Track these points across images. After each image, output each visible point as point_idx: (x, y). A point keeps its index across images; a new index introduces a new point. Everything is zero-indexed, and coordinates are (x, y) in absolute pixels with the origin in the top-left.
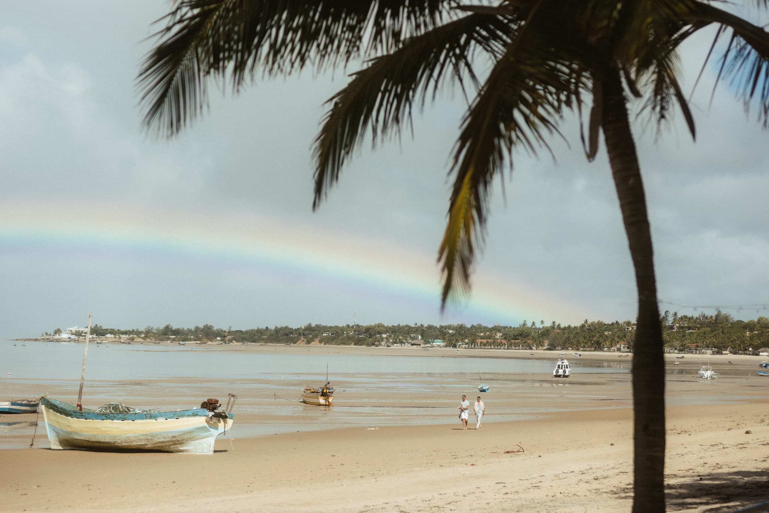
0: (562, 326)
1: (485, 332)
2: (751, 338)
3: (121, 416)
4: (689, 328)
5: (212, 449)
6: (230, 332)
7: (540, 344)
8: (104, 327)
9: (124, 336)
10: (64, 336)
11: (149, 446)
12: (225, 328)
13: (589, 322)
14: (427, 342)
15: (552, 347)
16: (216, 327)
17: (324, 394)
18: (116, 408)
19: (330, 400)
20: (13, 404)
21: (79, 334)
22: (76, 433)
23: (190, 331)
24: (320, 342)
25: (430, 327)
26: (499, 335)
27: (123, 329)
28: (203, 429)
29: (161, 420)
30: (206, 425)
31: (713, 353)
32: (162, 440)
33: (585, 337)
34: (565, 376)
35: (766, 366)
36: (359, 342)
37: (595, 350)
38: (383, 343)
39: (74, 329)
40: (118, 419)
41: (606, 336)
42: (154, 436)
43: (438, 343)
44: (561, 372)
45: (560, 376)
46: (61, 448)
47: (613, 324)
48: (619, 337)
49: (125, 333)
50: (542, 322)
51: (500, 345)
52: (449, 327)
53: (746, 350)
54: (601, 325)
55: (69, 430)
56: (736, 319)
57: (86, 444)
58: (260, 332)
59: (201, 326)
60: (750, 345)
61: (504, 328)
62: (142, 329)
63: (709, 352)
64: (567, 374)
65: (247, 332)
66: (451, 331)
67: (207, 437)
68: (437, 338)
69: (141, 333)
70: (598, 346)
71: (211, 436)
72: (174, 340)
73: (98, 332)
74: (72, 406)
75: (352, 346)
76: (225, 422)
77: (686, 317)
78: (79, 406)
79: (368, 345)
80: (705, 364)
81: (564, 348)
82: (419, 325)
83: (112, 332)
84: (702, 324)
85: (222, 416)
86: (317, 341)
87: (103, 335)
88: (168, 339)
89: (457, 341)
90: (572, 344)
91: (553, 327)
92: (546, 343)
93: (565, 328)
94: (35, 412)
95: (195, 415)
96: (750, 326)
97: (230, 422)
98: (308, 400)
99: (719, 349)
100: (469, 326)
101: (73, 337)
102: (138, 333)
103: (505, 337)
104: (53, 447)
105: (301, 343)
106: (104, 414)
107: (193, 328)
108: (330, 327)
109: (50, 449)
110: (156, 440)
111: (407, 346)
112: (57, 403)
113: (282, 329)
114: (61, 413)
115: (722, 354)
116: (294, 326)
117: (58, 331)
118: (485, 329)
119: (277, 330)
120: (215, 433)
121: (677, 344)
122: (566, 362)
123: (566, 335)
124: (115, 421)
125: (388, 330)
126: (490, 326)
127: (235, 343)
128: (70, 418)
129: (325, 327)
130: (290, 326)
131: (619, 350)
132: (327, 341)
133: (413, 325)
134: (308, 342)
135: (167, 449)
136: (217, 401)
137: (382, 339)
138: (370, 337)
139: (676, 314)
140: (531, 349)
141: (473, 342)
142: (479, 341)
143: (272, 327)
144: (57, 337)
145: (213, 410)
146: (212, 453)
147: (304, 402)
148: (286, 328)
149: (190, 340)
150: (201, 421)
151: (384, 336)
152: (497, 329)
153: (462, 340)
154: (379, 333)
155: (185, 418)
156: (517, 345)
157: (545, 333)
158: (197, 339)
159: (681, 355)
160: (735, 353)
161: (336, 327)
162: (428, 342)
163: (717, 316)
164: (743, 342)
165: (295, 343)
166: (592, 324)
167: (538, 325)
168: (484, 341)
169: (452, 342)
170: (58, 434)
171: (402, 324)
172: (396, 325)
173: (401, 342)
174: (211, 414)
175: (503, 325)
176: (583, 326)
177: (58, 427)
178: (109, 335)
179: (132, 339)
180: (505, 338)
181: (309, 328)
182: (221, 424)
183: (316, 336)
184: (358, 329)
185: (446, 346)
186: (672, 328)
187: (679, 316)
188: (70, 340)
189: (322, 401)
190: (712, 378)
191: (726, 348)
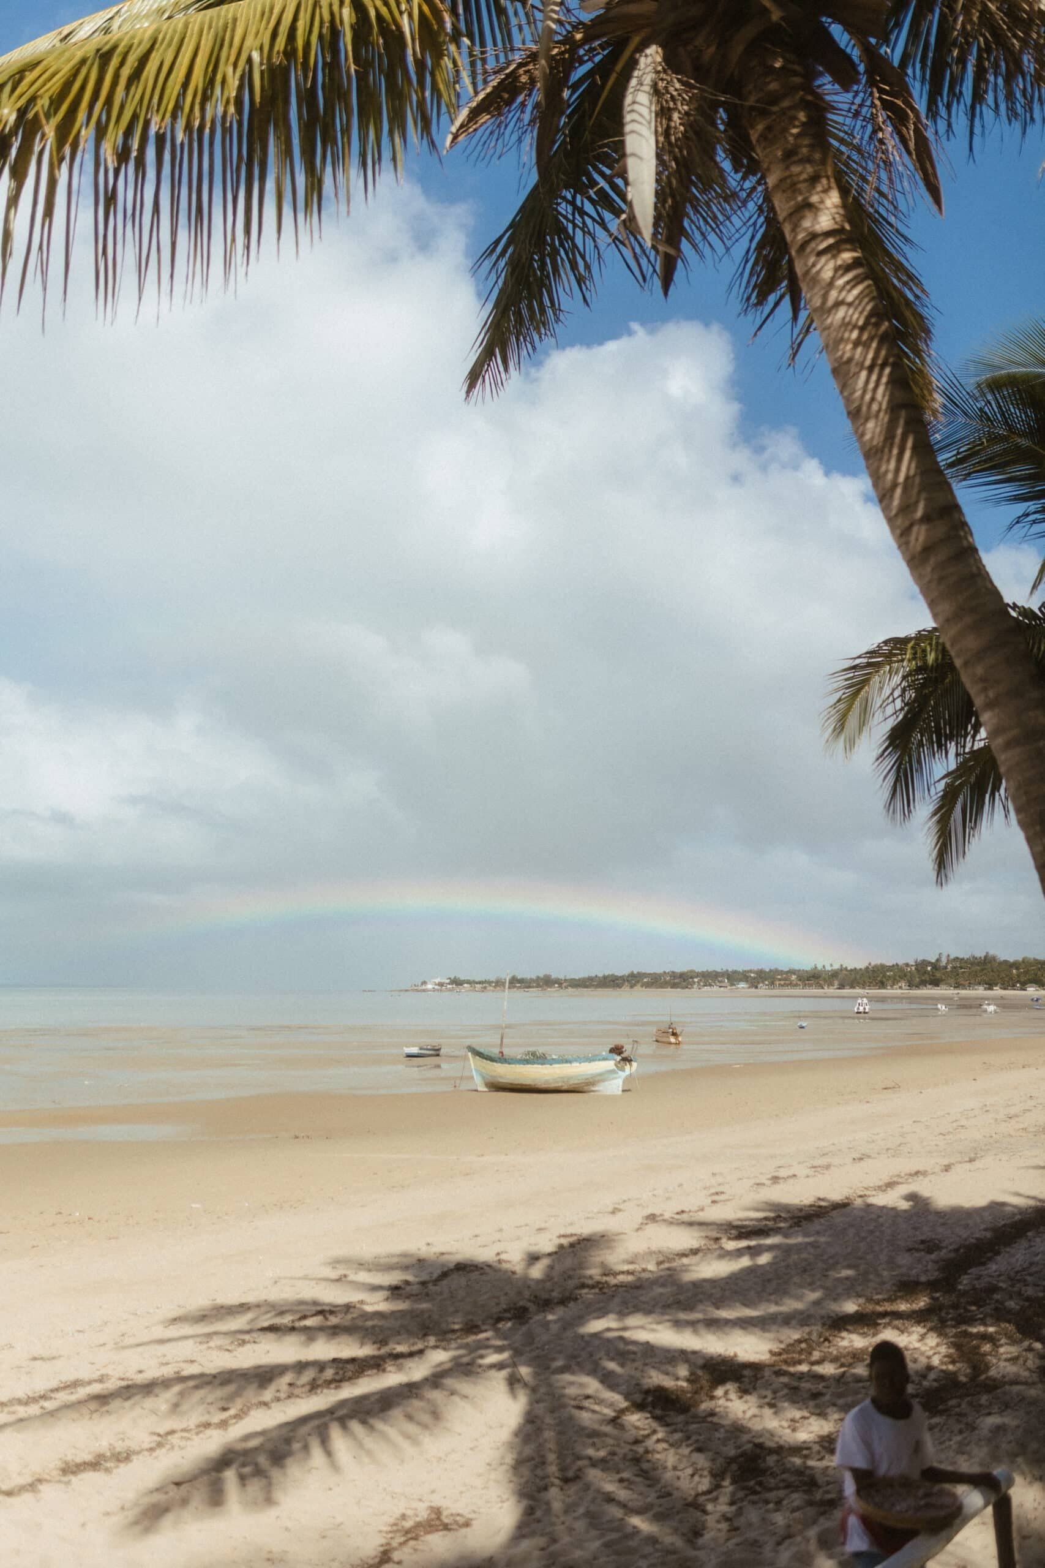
0: (849, 968)
1: (782, 975)
2: (1018, 976)
3: (540, 1061)
4: (961, 968)
5: (621, 1089)
6: (566, 980)
7: (831, 984)
8: (462, 978)
9: (478, 986)
10: (430, 986)
11: (565, 1087)
12: (562, 977)
13: (873, 964)
14: (732, 985)
15: (842, 986)
16: (554, 976)
17: (674, 1034)
18: (534, 1054)
19: (680, 1039)
20: (421, 1049)
21: (441, 984)
22: (501, 1077)
23: (532, 980)
24: (642, 986)
25: (735, 972)
26: (794, 977)
27: (477, 980)
28: (612, 1072)
29: (575, 1064)
30: (615, 1068)
31: (985, 989)
32: (576, 1082)
33: (870, 978)
34: (865, 1013)
35: (1037, 1000)
36: (674, 986)
37: (879, 989)
38: (695, 986)
39: (437, 981)
40: (538, 1064)
41: (889, 977)
42: (570, 1078)
43: (742, 985)
44: (861, 1009)
45: (860, 1013)
46: (486, 1089)
47: (893, 966)
48: (899, 977)
49: (480, 983)
50: (831, 965)
51: (796, 985)
52: (751, 971)
53: (1014, 986)
54: (883, 966)
55: (495, 1074)
56: (1002, 959)
57: (509, 1086)
58: (591, 979)
59: (541, 975)
60: (1018, 982)
61: (799, 971)
62: (493, 979)
63: (981, 988)
64: (867, 1010)
65: (579, 980)
66: (752, 975)
67: (616, 1078)
68: (741, 980)
69: (492, 982)
70: (882, 985)
71: (620, 1077)
72: (519, 987)
73: (457, 982)
74: (495, 1051)
75: (669, 989)
76: (631, 1065)
77: (957, 958)
78: (502, 1053)
79: (683, 988)
80: (987, 999)
81: (852, 987)
82: (725, 969)
83: (468, 982)
84: (972, 964)
85: (627, 1060)
86: (639, 985)
87: (461, 985)
88: (515, 987)
89: (758, 983)
90: (858, 983)
91: (841, 970)
92: (836, 983)
93: (851, 970)
94: (438, 1055)
95: (605, 1059)
96: (1015, 965)
97: (634, 1064)
98: (659, 1039)
99: (990, 986)
100: (767, 970)
101: (436, 987)
102: (490, 983)
103: (800, 978)
104: (480, 1089)
105: (626, 988)
106: (525, 1060)
107: (534, 977)
108: (650, 974)
109: (476, 1091)
110: (572, 1082)
111: (715, 988)
112: (482, 1050)
113: (608, 976)
114: (486, 1059)
115: (992, 989)
116: (619, 973)
117: (424, 983)
118: (781, 972)
119: (605, 977)
120: (623, 1075)
121: (952, 981)
122: (865, 1001)
123: (853, 976)
124: (536, 1066)
125: (698, 975)
126: (786, 969)
127: (570, 989)
128: (495, 1064)
129: (645, 974)
130: (616, 974)
131: (901, 988)
132: (648, 985)
133: (719, 970)
134: (632, 987)
135: (581, 1090)
136: (623, 1047)
137: (694, 983)
138: (684, 981)
139: (948, 956)
140: (823, 988)
141: (772, 983)
142: (777, 983)
143: (600, 975)
144: (424, 987)
145: (620, 1054)
146: (620, 1093)
147: (657, 1041)
148: (612, 975)
149: (533, 987)
150: (610, 1065)
151: (696, 980)
152: (792, 972)
153: (763, 982)
154: (691, 978)
155: (597, 1063)
156: (810, 985)
157: (835, 974)
158: (538, 986)
159: (956, 991)
160: (1005, 989)
161: (655, 974)
162: (734, 985)
163: (986, 957)
164: (1011, 979)
165: (620, 987)
166: (876, 966)
167: (828, 968)
168: (782, 982)
169: (754, 984)
170: (483, 1078)
171: (710, 969)
172: (705, 970)
173: (710, 985)
174: (619, 1058)
175: (797, 968)
176: (867, 968)
177: (483, 1071)
178: (465, 985)
179: (485, 988)
180: (800, 980)
181: (632, 975)
182: (628, 1067)
183: (638, 982)
184: (673, 975)
185: (749, 988)
186: (946, 968)
187: (952, 957)
188: (434, 990)
189: (673, 1040)
190: (996, 1012)
191: (996, 985)
